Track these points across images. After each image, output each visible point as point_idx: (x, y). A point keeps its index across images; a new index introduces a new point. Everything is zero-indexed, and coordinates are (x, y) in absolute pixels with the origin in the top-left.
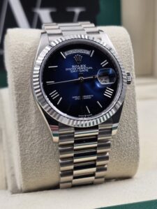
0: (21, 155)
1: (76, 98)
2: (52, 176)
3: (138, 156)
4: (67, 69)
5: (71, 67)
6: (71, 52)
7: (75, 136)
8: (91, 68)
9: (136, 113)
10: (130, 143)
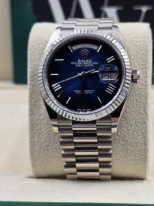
0: (31, 142)
1: (78, 92)
2: (59, 166)
3: (146, 158)
4: (72, 63)
5: (77, 61)
6: (80, 46)
7: (73, 129)
8: (97, 63)
9: (147, 114)
10: (137, 143)
